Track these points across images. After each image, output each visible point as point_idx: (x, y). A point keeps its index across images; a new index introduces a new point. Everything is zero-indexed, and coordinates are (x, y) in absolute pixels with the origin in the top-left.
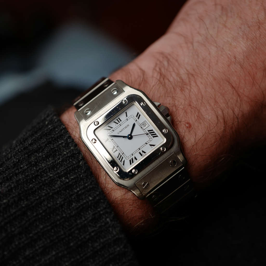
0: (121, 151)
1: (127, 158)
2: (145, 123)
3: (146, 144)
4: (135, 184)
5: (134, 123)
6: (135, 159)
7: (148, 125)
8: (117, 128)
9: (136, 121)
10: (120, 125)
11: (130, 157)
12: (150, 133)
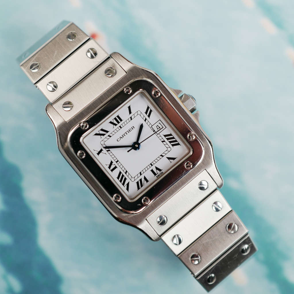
0: (123, 169)
1: (133, 180)
2: (159, 123)
3: (161, 157)
4: (146, 219)
5: (142, 124)
6: (145, 181)
7: (164, 127)
8: (116, 131)
9: (145, 121)
10: (120, 127)
11: (137, 177)
12: (168, 139)
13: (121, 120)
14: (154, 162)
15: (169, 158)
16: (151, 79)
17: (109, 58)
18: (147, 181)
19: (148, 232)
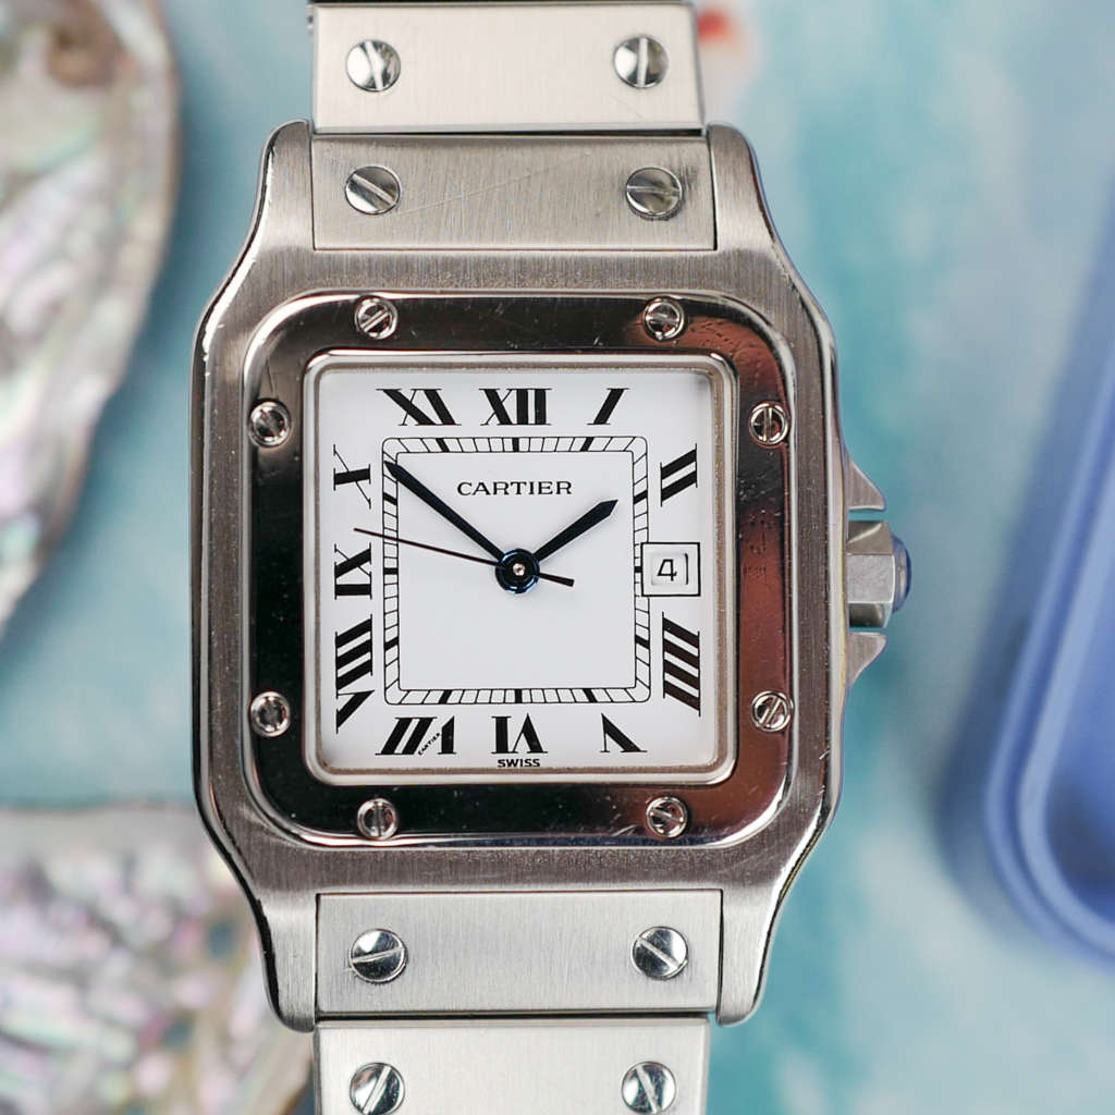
0: (391, 619)
1: (394, 695)
2: (686, 556)
3: (582, 696)
4: (318, 897)
5: (614, 503)
6: (440, 739)
7: (692, 588)
8: (483, 445)
9: (637, 499)
10: (516, 441)
11: (419, 697)
12: (668, 647)
13: (541, 419)
14: (538, 696)
15: (610, 729)
16: (794, 352)
17: (696, 132)
18: (447, 747)
19: (285, 959)
